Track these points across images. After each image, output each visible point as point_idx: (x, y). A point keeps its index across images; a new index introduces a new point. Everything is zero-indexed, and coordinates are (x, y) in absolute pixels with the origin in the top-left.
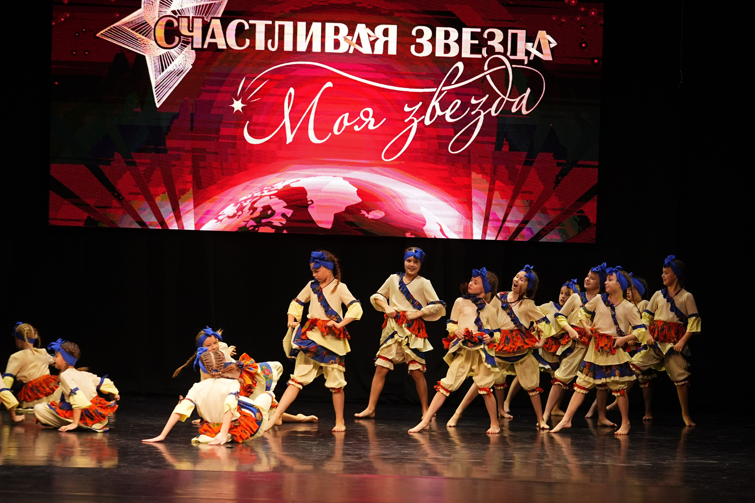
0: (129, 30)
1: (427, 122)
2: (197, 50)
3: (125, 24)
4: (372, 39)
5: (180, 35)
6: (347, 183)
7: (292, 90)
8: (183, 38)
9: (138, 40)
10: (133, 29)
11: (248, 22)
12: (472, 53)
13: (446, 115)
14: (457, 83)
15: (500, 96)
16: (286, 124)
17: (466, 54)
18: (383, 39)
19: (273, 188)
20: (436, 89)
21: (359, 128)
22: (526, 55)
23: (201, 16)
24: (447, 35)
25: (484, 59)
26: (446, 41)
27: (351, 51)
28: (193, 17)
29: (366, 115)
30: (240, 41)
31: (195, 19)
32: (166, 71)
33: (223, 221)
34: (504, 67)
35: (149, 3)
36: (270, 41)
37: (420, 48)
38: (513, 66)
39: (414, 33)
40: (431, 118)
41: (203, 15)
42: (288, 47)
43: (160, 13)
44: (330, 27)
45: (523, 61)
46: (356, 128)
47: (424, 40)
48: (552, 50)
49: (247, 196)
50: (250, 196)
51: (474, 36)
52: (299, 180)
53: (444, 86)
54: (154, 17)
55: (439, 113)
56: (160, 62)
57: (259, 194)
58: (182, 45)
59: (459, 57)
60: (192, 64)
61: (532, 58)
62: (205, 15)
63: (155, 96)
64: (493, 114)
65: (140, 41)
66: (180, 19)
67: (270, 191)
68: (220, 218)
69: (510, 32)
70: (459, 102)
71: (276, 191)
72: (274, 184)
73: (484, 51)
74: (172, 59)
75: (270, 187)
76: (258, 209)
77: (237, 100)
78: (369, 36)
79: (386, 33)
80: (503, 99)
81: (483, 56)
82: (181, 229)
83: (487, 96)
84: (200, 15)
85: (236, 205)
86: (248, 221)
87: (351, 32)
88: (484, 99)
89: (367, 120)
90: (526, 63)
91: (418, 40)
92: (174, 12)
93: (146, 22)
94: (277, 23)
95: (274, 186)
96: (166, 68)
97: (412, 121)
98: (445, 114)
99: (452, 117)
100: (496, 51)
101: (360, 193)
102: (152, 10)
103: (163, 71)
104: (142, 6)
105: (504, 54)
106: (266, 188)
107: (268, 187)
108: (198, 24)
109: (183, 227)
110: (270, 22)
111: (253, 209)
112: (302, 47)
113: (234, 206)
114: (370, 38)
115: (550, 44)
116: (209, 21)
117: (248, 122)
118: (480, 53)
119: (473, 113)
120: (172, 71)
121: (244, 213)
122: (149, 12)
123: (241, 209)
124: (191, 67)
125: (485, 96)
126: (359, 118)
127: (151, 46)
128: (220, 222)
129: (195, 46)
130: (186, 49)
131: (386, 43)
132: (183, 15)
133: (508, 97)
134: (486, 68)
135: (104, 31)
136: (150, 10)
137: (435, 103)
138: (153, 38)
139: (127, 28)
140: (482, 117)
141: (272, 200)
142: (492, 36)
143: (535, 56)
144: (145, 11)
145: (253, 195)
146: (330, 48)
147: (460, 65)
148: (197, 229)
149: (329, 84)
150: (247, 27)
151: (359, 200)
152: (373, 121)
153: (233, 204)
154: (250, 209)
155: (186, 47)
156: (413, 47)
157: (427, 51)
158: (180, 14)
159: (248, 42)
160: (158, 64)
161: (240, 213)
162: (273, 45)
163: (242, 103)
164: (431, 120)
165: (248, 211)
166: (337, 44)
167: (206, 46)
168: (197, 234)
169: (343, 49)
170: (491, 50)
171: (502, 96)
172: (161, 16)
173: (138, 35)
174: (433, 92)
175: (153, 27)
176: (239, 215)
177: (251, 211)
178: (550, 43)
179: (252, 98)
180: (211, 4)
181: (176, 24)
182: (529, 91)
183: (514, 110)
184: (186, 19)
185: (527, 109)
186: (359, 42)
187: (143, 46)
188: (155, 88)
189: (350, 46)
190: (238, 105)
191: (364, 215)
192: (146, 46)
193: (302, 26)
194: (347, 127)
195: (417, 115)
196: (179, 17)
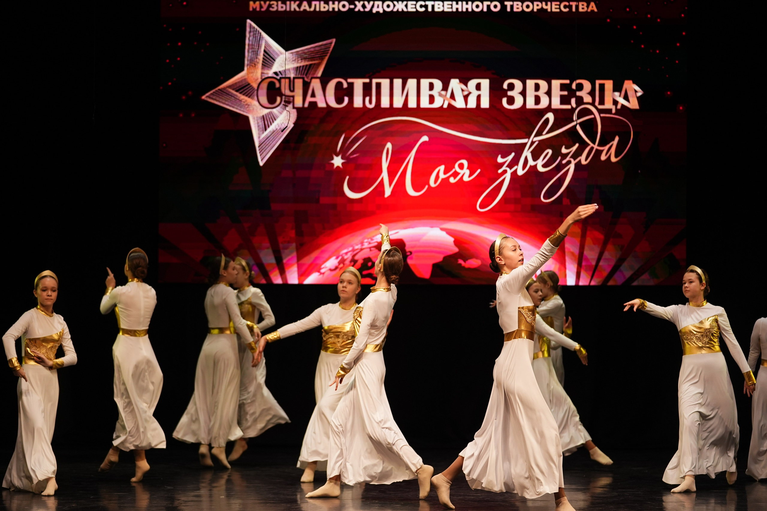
0: (234, 92)
1: (520, 172)
2: (299, 110)
3: (230, 87)
4: (466, 93)
5: (281, 95)
6: (444, 234)
7: (389, 145)
8: (284, 98)
9: (241, 101)
10: (237, 91)
11: (346, 81)
12: (561, 104)
14: (548, 133)
15: (589, 145)
16: (384, 178)
17: (556, 103)
18: (475, 93)
19: (372, 240)
20: (527, 139)
21: (455, 178)
22: (613, 105)
23: (302, 76)
24: (537, 87)
26: (537, 93)
27: (445, 106)
28: (294, 78)
29: (461, 166)
30: (339, 100)
31: (296, 80)
32: (269, 130)
33: (326, 274)
34: (592, 116)
35: (252, 66)
36: (367, 99)
37: (511, 100)
38: (602, 115)
39: (505, 86)
40: (524, 168)
41: (303, 75)
42: (385, 103)
43: (263, 75)
44: (425, 83)
45: (611, 110)
46: (452, 180)
47: (515, 93)
48: (639, 98)
49: (348, 249)
50: (350, 249)
51: (563, 87)
52: (398, 232)
53: (535, 136)
54: (257, 78)
55: (531, 163)
56: (263, 122)
57: (358, 247)
58: (283, 105)
59: (549, 109)
60: (294, 122)
61: (619, 107)
63: (259, 155)
64: (584, 162)
65: (244, 102)
66: (283, 81)
67: (370, 243)
68: (323, 271)
69: (598, 82)
70: (550, 151)
71: (376, 244)
72: (374, 236)
73: (573, 101)
74: (274, 118)
75: (370, 240)
76: (359, 261)
77: (337, 155)
78: (463, 90)
79: (478, 87)
80: (592, 148)
81: (572, 107)
82: (285, 282)
83: (577, 145)
84: (301, 75)
85: (337, 258)
87: (445, 88)
88: (574, 148)
89: (462, 172)
90: (614, 111)
91: (510, 93)
92: (276, 73)
93: (249, 84)
94: (375, 81)
96: (269, 127)
97: (505, 172)
98: (537, 164)
99: (544, 166)
100: (585, 101)
101: (457, 242)
102: (255, 72)
103: (266, 130)
104: (246, 68)
105: (593, 104)
106: (366, 241)
107: (368, 240)
108: (299, 84)
109: (286, 281)
110: (367, 80)
111: (354, 261)
112: (398, 103)
114: (463, 92)
115: (637, 93)
116: (309, 81)
117: (347, 177)
118: (569, 103)
119: (564, 162)
120: (275, 129)
122: (252, 73)
123: (342, 261)
124: (293, 125)
125: (575, 145)
126: (453, 170)
127: (254, 106)
128: (321, 276)
129: (296, 106)
130: (288, 109)
131: (479, 97)
132: (284, 76)
133: (598, 145)
134: (575, 117)
135: (209, 93)
136: (253, 71)
137: (527, 153)
138: (256, 99)
139: (231, 90)
140: (572, 167)
141: (372, 252)
142: (580, 87)
143: (623, 106)
144: (248, 73)
145: (353, 248)
146: (425, 103)
147: (550, 116)
148: (300, 282)
149: (425, 138)
150: (345, 85)
151: (456, 250)
152: (467, 172)
153: (334, 258)
154: (351, 262)
155: (287, 106)
156: (504, 101)
157: (518, 103)
158: (282, 75)
159: (346, 99)
160: (261, 124)
161: (341, 265)
162: (370, 102)
163: (342, 158)
164: (523, 170)
166: (432, 99)
167: (306, 105)
168: (301, 287)
169: (437, 104)
170: (580, 101)
171: (592, 145)
172: (263, 78)
173: (242, 97)
174: (525, 143)
175: (256, 89)
176: (341, 268)
178: (636, 91)
179: (352, 154)
180: (311, 65)
181: (277, 85)
182: (617, 139)
183: (603, 157)
184: (287, 80)
185: (616, 156)
186: (453, 97)
187: (246, 106)
188: (259, 147)
189: (444, 101)
190: (338, 161)
191: (461, 264)
192: (250, 106)
193: (398, 82)
194: (443, 179)
195: (510, 166)
196: (281, 78)
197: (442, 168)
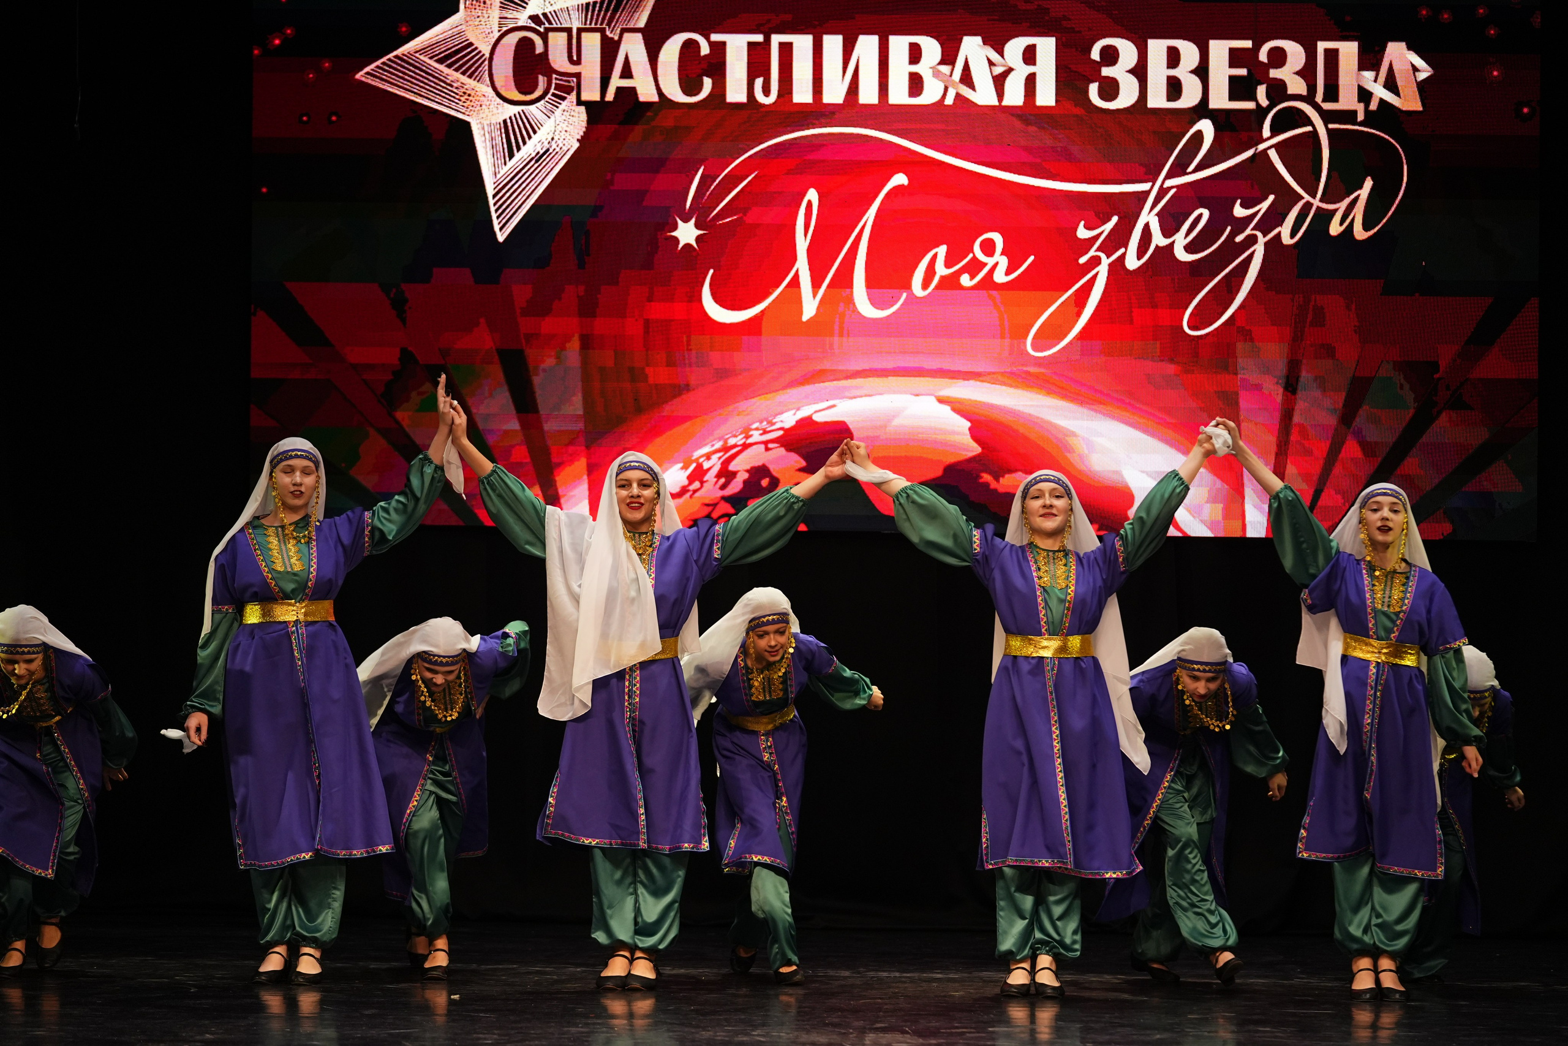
0: (432, 63)
1: (1132, 263)
2: (589, 106)
3: (422, 51)
4: (998, 70)
5: (549, 71)
6: (946, 409)
7: (812, 195)
8: (556, 79)
9: (452, 86)
10: (440, 61)
11: (708, 38)
12: (1232, 98)
13: (1176, 246)
14: (1198, 169)
15: (1303, 198)
16: (800, 273)
17: (1220, 100)
18: (1022, 71)
19: (772, 423)
20: (1150, 184)
21: (972, 278)
22: (1360, 101)
23: (598, 26)
24: (1173, 59)
25: (1261, 112)
26: (1172, 72)
27: (949, 100)
28: (580, 31)
29: (988, 248)
30: (689, 85)
31: (584, 35)
32: (518, 156)
34: (1309, 128)
36: (759, 82)
37: (1110, 89)
38: (1331, 126)
39: (1095, 55)
40: (1141, 253)
41: (602, 24)
42: (802, 94)
43: (503, 21)
44: (899, 45)
45: (1355, 112)
46: (965, 280)
47: (1119, 71)
48: (1422, 86)
49: (713, 446)
50: (718, 445)
51: (1236, 58)
52: (833, 406)
53: (1168, 177)
54: (490, 31)
55: (1159, 240)
56: (504, 136)
57: (739, 440)
58: (554, 95)
59: (1202, 110)
60: (580, 138)
61: (1373, 106)
62: (609, 24)
63: (494, 216)
64: (1287, 240)
65: (457, 88)
66: (551, 35)
67: (765, 432)
69: (1322, 46)
70: (1206, 213)
71: (781, 433)
72: (775, 416)
73: (1261, 91)
74: (533, 129)
75: (765, 423)
76: (739, 475)
77: (686, 221)
78: (991, 63)
79: (1030, 55)
80: (1308, 205)
81: (1258, 105)
83: (1271, 198)
84: (596, 24)
85: (685, 468)
86: (714, 505)
87: (949, 56)
88: (1265, 205)
89: (990, 261)
90: (1361, 117)
91: (1106, 71)
92: (534, 18)
93: (471, 44)
94: (776, 39)
95: (774, 421)
96: (519, 149)
97: (1095, 262)
98: (1174, 242)
99: (1189, 248)
100: (1290, 92)
101: (975, 433)
102: (486, 16)
103: (511, 156)
104: (462, 6)
105: (1309, 99)
106: (754, 426)
107: (761, 422)
108: (592, 43)
110: (759, 38)
111: (727, 475)
112: (834, 93)
113: (682, 468)
114: (993, 68)
115: (1417, 74)
116: (616, 38)
117: (711, 271)
119: (1239, 239)
120: (533, 155)
121: (705, 484)
122: (478, 19)
123: (698, 474)
124: (577, 145)
125: (1266, 198)
126: (971, 255)
127: (482, 98)
129: (585, 97)
130: (564, 105)
131: (1031, 81)
132: (555, 26)
133: (1321, 200)
134: (1266, 132)
135: (373, 66)
136: (480, 14)
137: (1149, 217)
138: (488, 82)
139: (426, 59)
140: (1259, 250)
141: (770, 452)
142: (1278, 58)
143: (1382, 101)
144: (468, 19)
145: (726, 441)
146: (899, 95)
147: (1206, 127)
149: (900, 179)
150: (705, 50)
151: (975, 449)
152: (1004, 262)
153: (680, 465)
154: (718, 476)
155: (564, 99)
156: (1093, 89)
157: (1127, 98)
158: (550, 23)
159: (708, 83)
160: (500, 140)
161: (697, 484)
162: (766, 91)
163: (698, 226)
164: (1139, 258)
165: (716, 479)
166: (916, 84)
167: (610, 96)
169: (931, 94)
170: (1278, 90)
171: (1307, 197)
172: (505, 29)
173: (453, 75)
174: (1143, 192)
175: (487, 55)
176: (695, 491)
177: (723, 480)
178: (1415, 69)
179: (721, 215)
181: (539, 48)
182: (1368, 184)
183: (1335, 229)
184: (565, 35)
185: (1366, 227)
186: (967, 78)
187: (463, 99)
188: (494, 196)
189: (946, 89)
190: (687, 233)
191: (987, 485)
192: (471, 98)
193: (833, 44)
194: (943, 278)
195: (1108, 247)
196: (547, 30)
197: (942, 250)
